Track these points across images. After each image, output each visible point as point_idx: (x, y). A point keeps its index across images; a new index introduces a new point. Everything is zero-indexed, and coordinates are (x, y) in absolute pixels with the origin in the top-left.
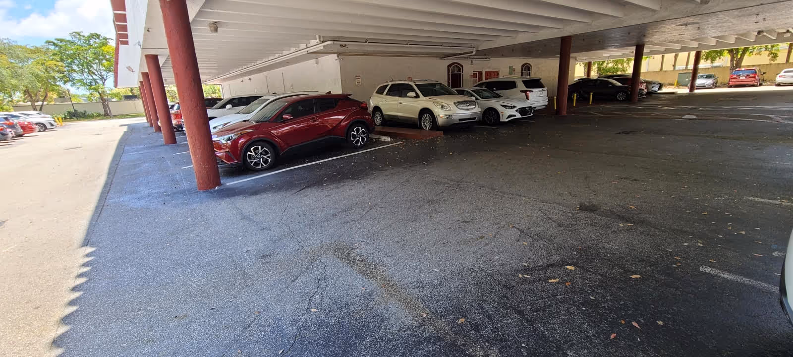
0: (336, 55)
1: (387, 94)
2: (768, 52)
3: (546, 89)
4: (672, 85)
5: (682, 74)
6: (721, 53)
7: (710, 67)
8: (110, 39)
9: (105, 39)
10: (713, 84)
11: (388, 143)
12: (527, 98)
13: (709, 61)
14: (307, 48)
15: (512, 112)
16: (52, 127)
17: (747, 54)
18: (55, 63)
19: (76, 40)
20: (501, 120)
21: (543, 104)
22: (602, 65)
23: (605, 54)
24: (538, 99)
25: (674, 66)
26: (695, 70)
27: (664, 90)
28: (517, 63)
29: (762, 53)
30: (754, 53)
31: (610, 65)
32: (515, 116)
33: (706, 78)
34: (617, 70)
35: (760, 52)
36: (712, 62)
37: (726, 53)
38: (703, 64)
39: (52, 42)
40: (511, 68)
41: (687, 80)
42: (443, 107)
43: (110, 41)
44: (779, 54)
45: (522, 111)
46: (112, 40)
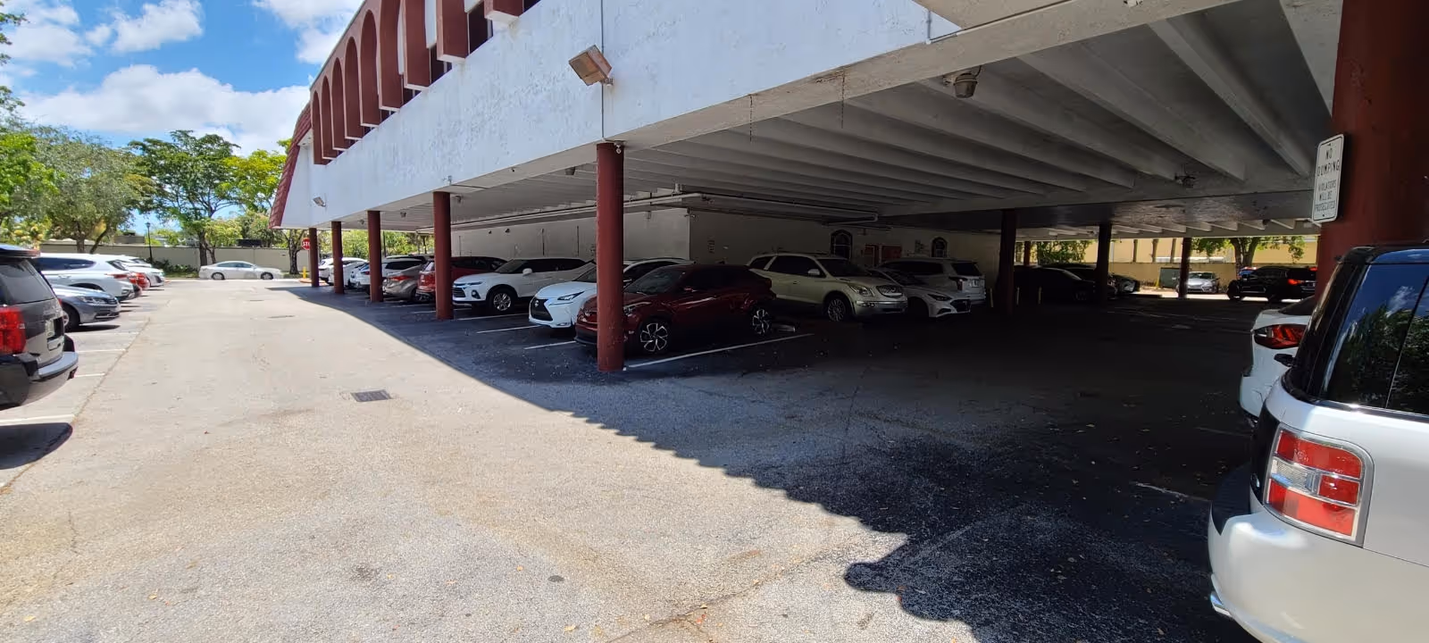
0: (686, 209)
1: (770, 270)
2: (1288, 246)
3: (983, 277)
4: (1152, 284)
5: (1166, 270)
6: (1220, 243)
7: (1207, 261)
8: (234, 145)
9: (227, 144)
10: (1212, 288)
11: (792, 333)
12: (960, 287)
13: (1204, 253)
14: (651, 198)
15: (946, 305)
16: (159, 284)
17: (1258, 246)
18: (140, 177)
19: (180, 144)
20: (930, 315)
21: (980, 298)
22: (1044, 247)
23: (1053, 232)
24: (971, 288)
25: (1153, 256)
26: (1185, 262)
27: (1142, 292)
28: (927, 237)
29: (1280, 246)
30: (1269, 246)
31: (1058, 248)
32: (949, 310)
33: (1201, 277)
34: (1069, 256)
35: (1276, 244)
36: (1209, 255)
37: (1227, 243)
38: (1195, 257)
39: (142, 144)
40: (917, 243)
41: (1174, 279)
42: (861, 291)
43: (234, 148)
44: (1304, 249)
45: (957, 304)
46: (238, 146)
